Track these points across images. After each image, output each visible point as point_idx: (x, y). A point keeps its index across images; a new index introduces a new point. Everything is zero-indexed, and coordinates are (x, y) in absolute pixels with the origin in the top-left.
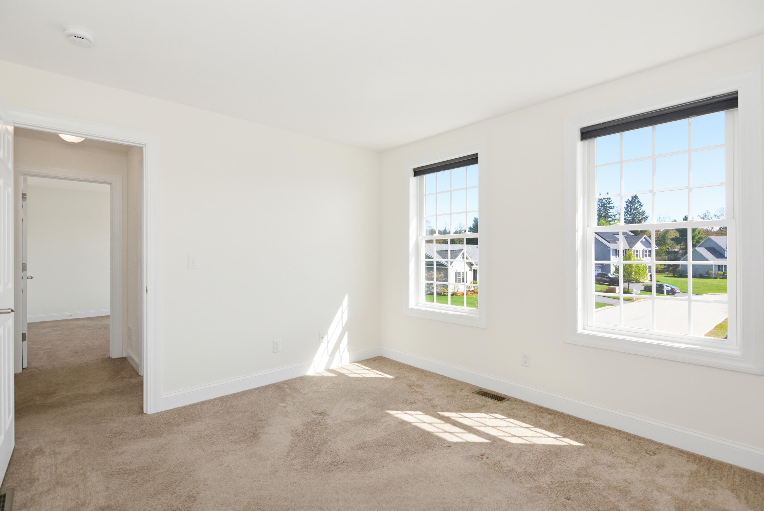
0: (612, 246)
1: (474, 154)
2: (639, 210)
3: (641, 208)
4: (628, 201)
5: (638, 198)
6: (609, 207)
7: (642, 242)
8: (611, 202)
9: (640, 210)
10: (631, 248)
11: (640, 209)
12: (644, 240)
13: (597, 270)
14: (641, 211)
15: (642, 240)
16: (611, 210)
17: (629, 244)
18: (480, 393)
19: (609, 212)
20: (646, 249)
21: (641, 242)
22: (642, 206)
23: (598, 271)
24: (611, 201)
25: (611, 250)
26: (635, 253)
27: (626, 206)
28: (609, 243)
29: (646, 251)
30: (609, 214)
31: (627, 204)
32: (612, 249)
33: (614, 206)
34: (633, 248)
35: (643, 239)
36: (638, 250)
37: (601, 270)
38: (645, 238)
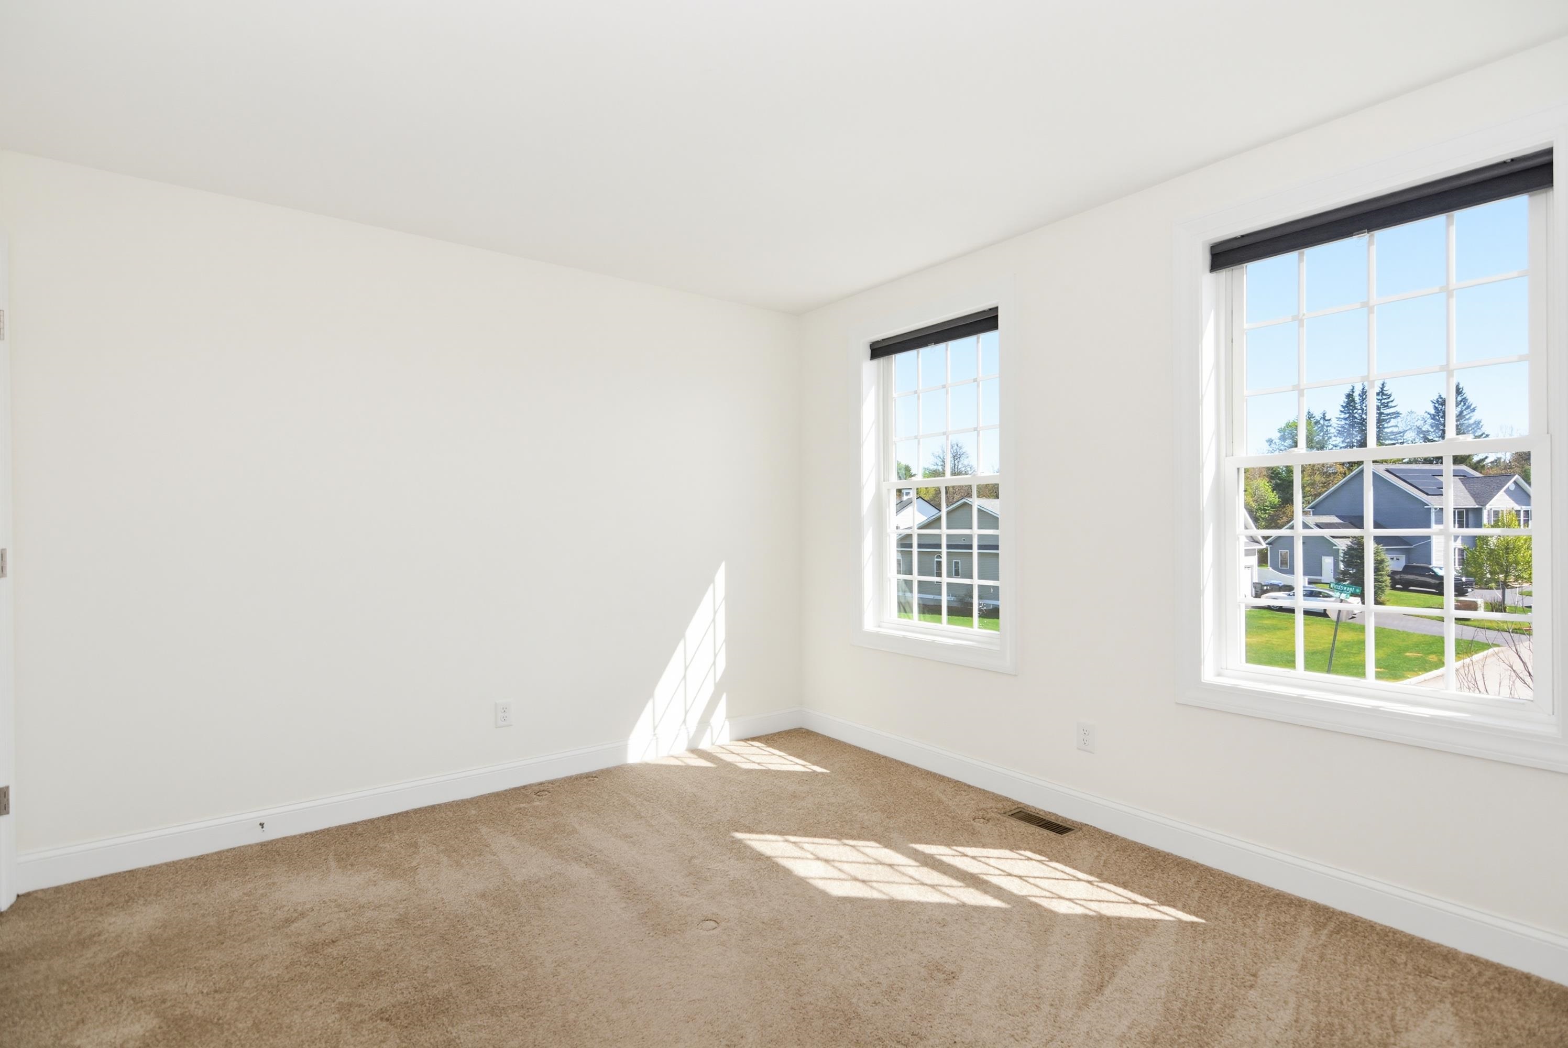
0: (1433, 502)
1: (990, 309)
2: (1467, 419)
3: (1471, 414)
4: (1440, 400)
5: (1464, 392)
6: (1388, 415)
7: (1508, 492)
8: (1390, 404)
9: (1469, 419)
10: (1484, 505)
11: (1467, 417)
12: (1513, 487)
13: (1395, 559)
14: (1471, 421)
15: (1508, 487)
16: (1393, 422)
17: (1475, 496)
18: (1020, 815)
19: (1386, 425)
20: (1517, 507)
21: (1505, 491)
22: (1474, 410)
23: (1398, 559)
24: (1392, 401)
25: (1433, 511)
26: (1492, 519)
27: (1433, 411)
28: (1427, 494)
29: (1518, 512)
30: (1386, 430)
31: (1437, 405)
32: (1436, 509)
33: (1398, 413)
34: (1488, 506)
35: (1510, 485)
36: (1498, 511)
37: (1406, 558)
38: (1515, 482)
